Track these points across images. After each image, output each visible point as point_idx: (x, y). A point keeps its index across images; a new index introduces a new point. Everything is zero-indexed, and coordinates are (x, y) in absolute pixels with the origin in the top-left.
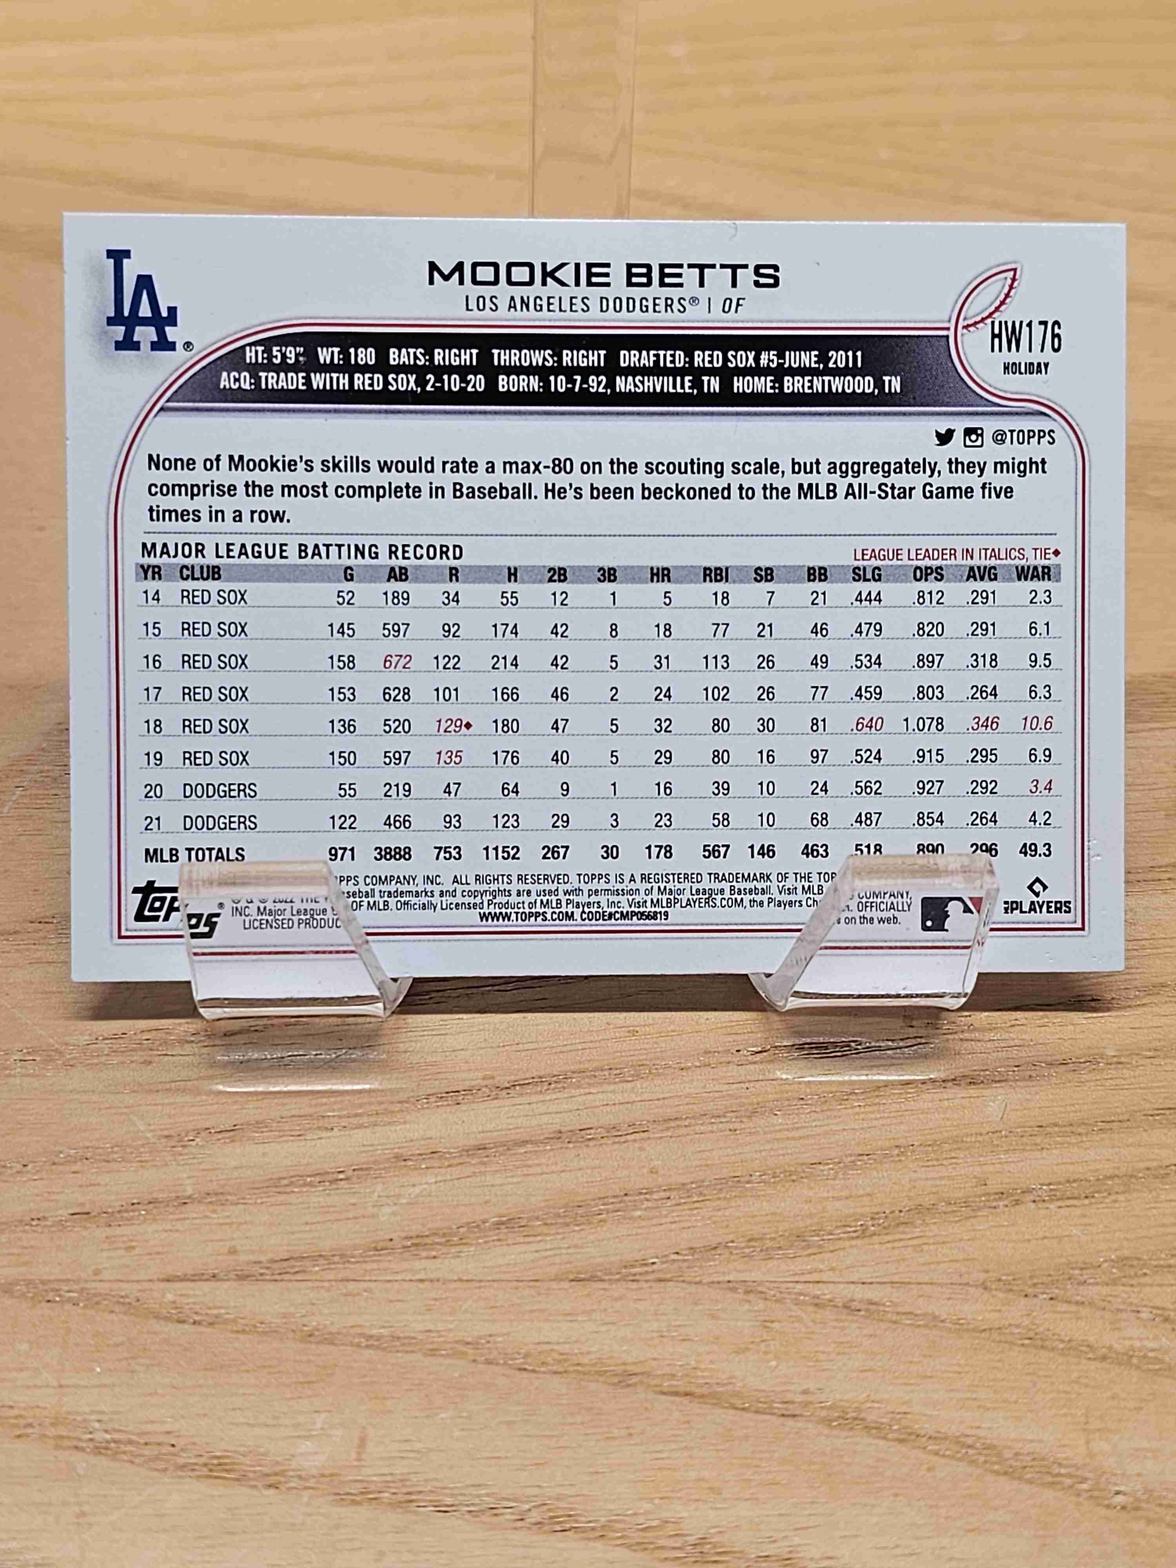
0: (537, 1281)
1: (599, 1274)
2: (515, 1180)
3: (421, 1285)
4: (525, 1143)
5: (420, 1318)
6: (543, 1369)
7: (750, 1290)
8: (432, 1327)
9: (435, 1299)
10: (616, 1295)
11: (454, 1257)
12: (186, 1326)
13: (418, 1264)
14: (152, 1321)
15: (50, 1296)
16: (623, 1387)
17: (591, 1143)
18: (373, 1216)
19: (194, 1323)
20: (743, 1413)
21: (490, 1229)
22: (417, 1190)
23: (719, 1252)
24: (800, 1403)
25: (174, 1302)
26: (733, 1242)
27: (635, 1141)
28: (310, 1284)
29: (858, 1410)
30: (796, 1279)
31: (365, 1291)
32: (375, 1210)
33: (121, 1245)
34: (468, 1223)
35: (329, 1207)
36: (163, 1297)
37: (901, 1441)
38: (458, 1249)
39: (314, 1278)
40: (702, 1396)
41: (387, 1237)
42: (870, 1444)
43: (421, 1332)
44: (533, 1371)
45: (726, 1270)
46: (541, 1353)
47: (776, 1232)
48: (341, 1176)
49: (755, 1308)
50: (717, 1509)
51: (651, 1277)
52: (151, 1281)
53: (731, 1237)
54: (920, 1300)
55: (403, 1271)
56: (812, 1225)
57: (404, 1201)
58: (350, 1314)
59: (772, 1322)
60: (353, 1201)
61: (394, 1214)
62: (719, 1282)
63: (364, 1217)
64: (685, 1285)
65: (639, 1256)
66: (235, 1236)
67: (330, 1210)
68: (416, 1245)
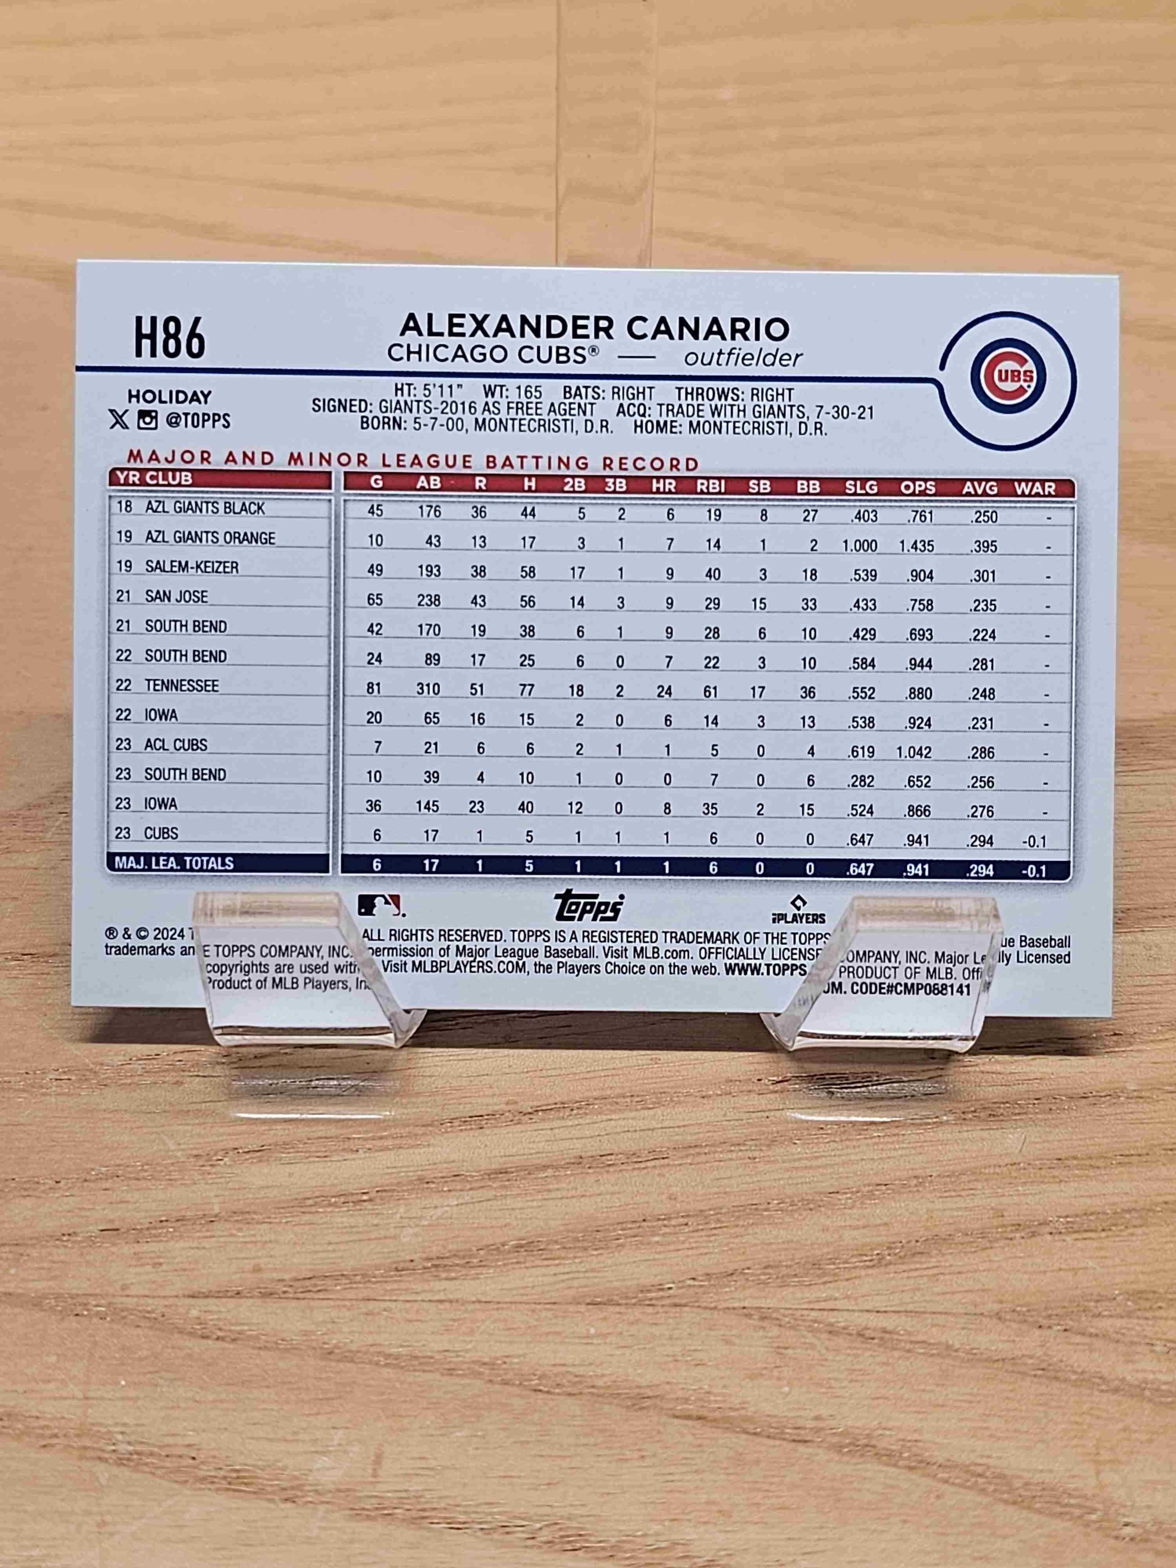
0: (554, 1303)
1: (616, 1298)
2: (535, 1204)
3: (441, 1306)
4: (545, 1167)
5: (438, 1338)
6: (557, 1391)
7: (765, 1316)
8: (449, 1347)
9: (454, 1320)
10: (632, 1318)
11: (474, 1279)
12: (210, 1342)
13: (437, 1285)
14: (176, 1336)
15: (78, 1310)
16: (636, 1410)
17: (611, 1169)
18: (395, 1237)
19: (218, 1339)
20: (755, 1438)
21: (509, 1252)
22: (439, 1212)
23: (734, 1278)
24: (812, 1429)
25: (198, 1318)
26: (749, 1268)
27: (654, 1167)
28: (332, 1303)
29: (868, 1436)
30: (811, 1306)
31: (385, 1310)
32: (398, 1231)
33: (149, 1261)
34: (488, 1246)
35: (352, 1227)
36: (187, 1313)
37: (911, 1468)
38: (479, 1270)
39: (335, 1297)
40: (715, 1420)
41: (408, 1258)
42: (880, 1471)
43: (439, 1352)
44: (548, 1392)
45: (741, 1296)
46: (556, 1375)
47: (793, 1260)
48: (365, 1197)
49: (770, 1335)
50: (726, 1532)
51: (667, 1302)
52: (177, 1296)
53: (748, 1264)
54: (934, 1329)
55: (425, 1291)
56: (828, 1253)
57: (426, 1223)
58: (370, 1333)
59: (786, 1348)
60: (376, 1222)
61: (416, 1235)
62: (734, 1308)
63: (386, 1238)
64: (700, 1310)
65: (656, 1281)
66: (260, 1254)
67: (354, 1230)
68: (436, 1266)
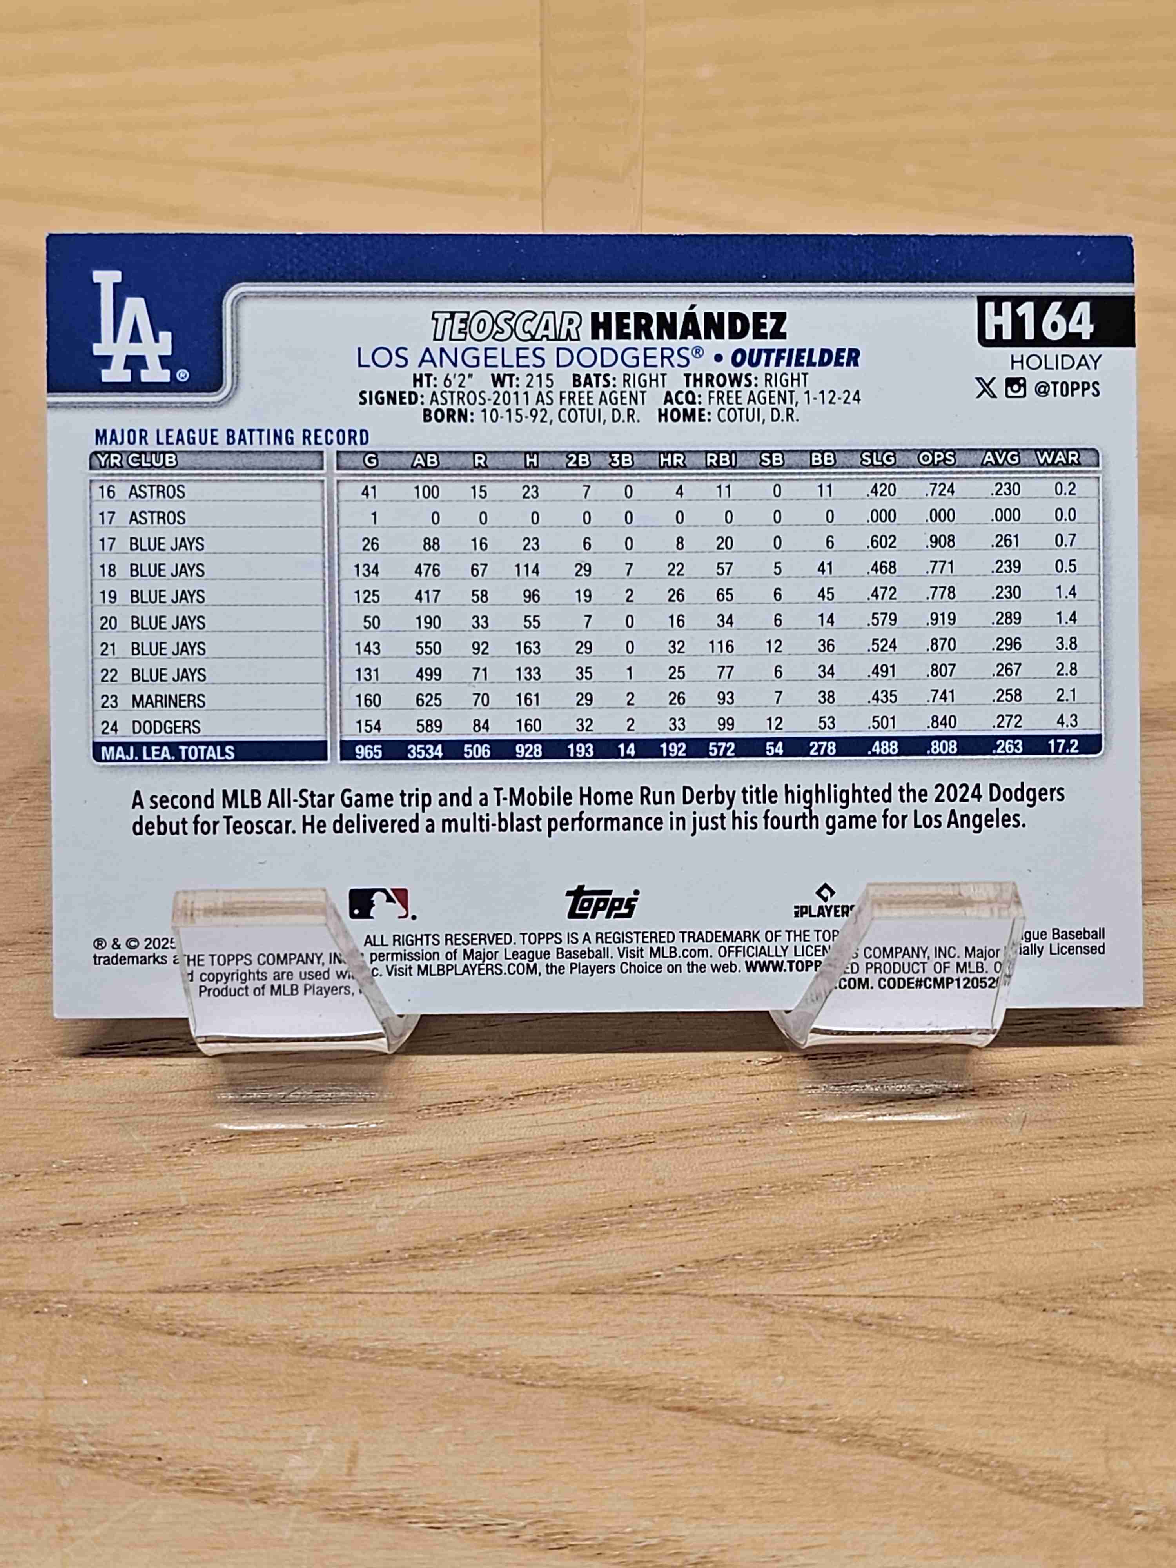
0: (537, 1293)
1: (602, 1287)
2: (516, 1191)
3: (419, 1298)
4: (527, 1154)
5: (416, 1330)
6: (540, 1384)
7: (757, 1303)
8: (428, 1340)
9: (432, 1312)
10: (618, 1308)
11: (453, 1269)
12: (177, 1338)
13: (415, 1276)
14: (142, 1333)
15: (39, 1307)
16: (623, 1403)
17: (596, 1154)
18: (371, 1227)
19: (185, 1335)
20: (748, 1429)
21: (490, 1241)
22: (416, 1201)
23: (725, 1264)
24: (807, 1419)
25: (164, 1314)
26: (740, 1254)
27: (641, 1152)
28: (304, 1296)
29: (868, 1426)
30: (805, 1292)
31: (360, 1303)
32: (373, 1221)
33: (112, 1255)
34: (467, 1235)
35: (325, 1218)
36: (153, 1308)
37: (911, 1458)
38: (458, 1261)
39: (308, 1290)
40: (706, 1412)
41: (384, 1249)
42: (880, 1462)
43: (416, 1345)
44: (532, 1385)
45: (733, 1283)
46: (539, 1367)
47: (786, 1245)
48: (339, 1187)
49: (763, 1322)
50: (719, 1527)
51: (655, 1290)
52: (141, 1292)
53: (739, 1250)
54: (934, 1314)
55: (402, 1283)
56: (822, 1237)
57: (403, 1212)
58: (344, 1327)
59: (780, 1336)
60: (350, 1212)
61: (392, 1225)
62: (725, 1296)
63: (361, 1228)
64: (690, 1299)
65: (643, 1268)
66: (229, 1247)
67: (328, 1221)
68: (414, 1257)
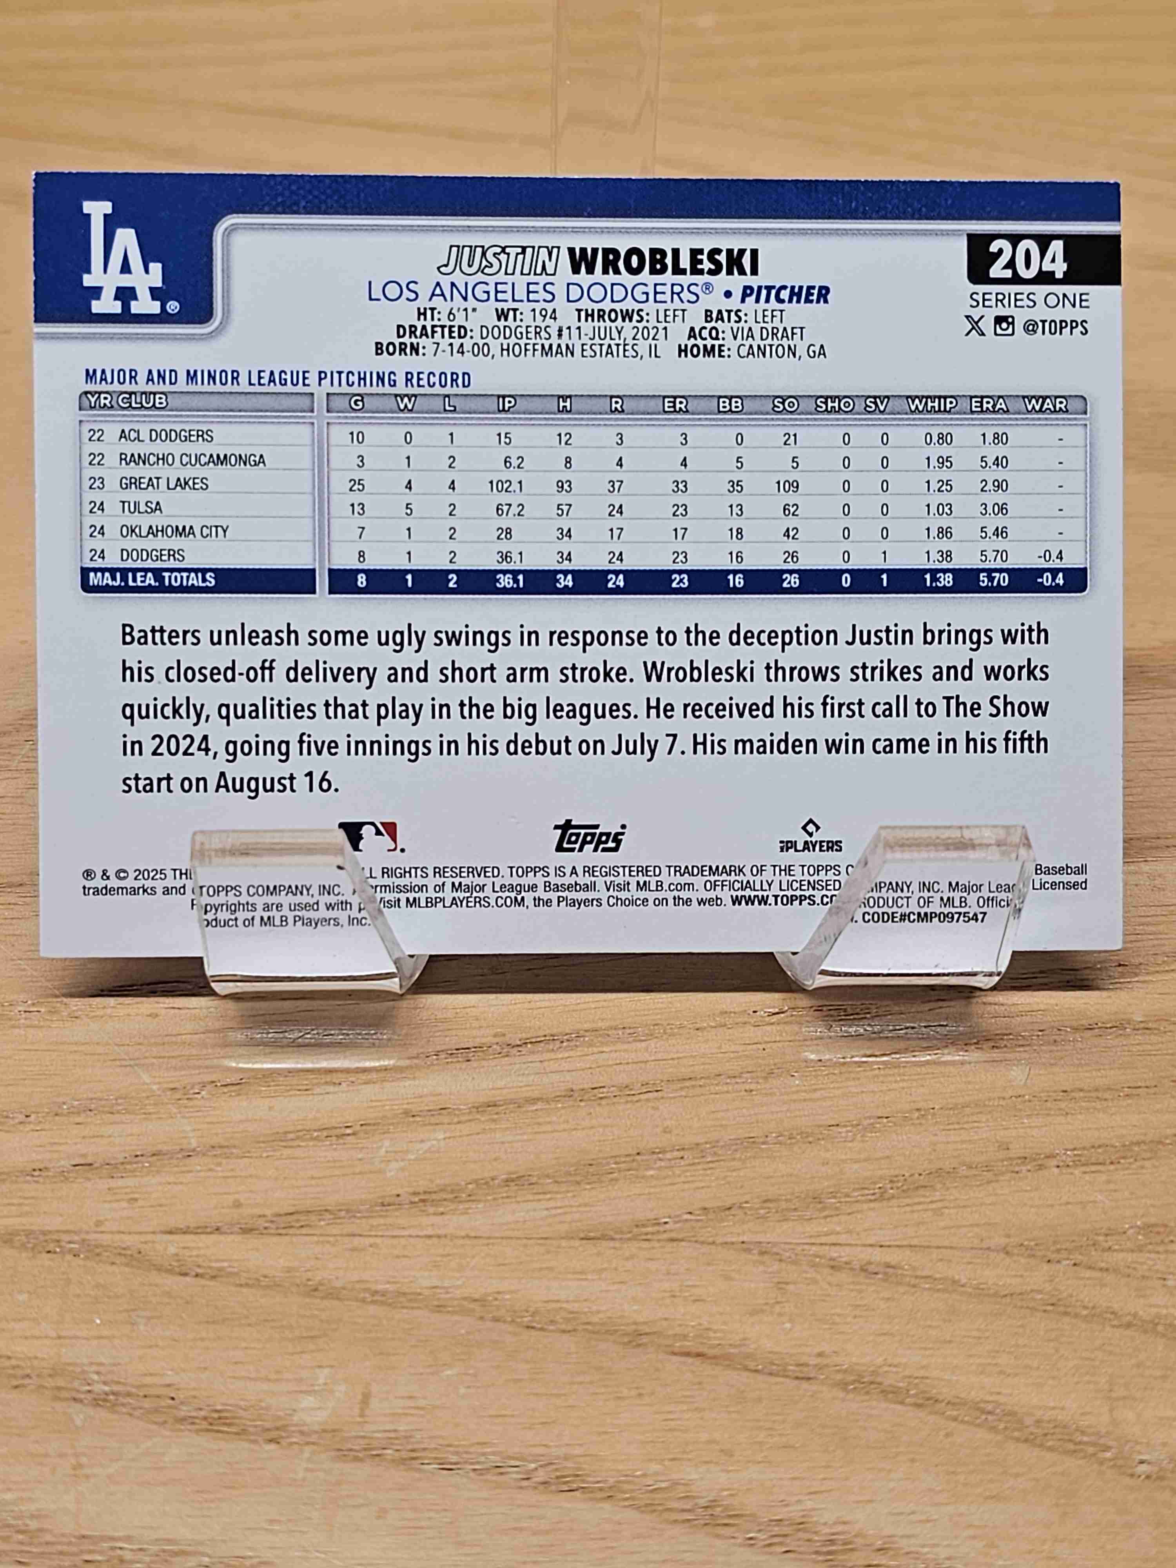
0: (546, 1238)
1: (610, 1232)
2: (525, 1137)
3: (429, 1242)
4: (535, 1100)
5: (426, 1274)
6: (551, 1327)
7: (765, 1251)
8: (439, 1284)
9: (443, 1256)
10: (627, 1253)
11: (462, 1214)
12: (189, 1279)
13: (425, 1220)
14: (154, 1274)
15: (51, 1247)
16: (633, 1347)
17: (604, 1102)
18: (380, 1172)
19: (197, 1275)
20: (757, 1375)
21: (499, 1186)
22: (425, 1146)
23: (733, 1212)
24: (815, 1366)
25: (176, 1255)
26: (747, 1202)
27: (648, 1100)
28: (315, 1239)
29: (875, 1374)
30: (812, 1241)
31: (371, 1246)
32: (383, 1165)
33: (124, 1196)
34: (476, 1180)
35: (335, 1161)
36: (165, 1249)
37: (918, 1406)
38: (467, 1205)
39: (319, 1232)
40: (714, 1357)
41: (394, 1192)
42: (887, 1409)
43: (427, 1288)
44: (542, 1329)
45: (740, 1230)
46: (549, 1311)
47: (792, 1193)
48: (348, 1131)
49: (770, 1270)
50: (728, 1471)
51: (664, 1236)
52: (153, 1233)
53: (747, 1198)
54: (939, 1264)
55: (410, 1227)
56: (829, 1187)
57: (413, 1157)
58: (355, 1269)
59: (787, 1283)
60: (360, 1156)
61: (403, 1169)
62: (733, 1243)
63: (371, 1172)
64: (698, 1245)
65: (651, 1215)
66: (240, 1189)
67: (337, 1164)
68: (423, 1201)
